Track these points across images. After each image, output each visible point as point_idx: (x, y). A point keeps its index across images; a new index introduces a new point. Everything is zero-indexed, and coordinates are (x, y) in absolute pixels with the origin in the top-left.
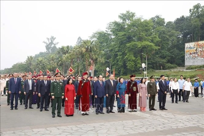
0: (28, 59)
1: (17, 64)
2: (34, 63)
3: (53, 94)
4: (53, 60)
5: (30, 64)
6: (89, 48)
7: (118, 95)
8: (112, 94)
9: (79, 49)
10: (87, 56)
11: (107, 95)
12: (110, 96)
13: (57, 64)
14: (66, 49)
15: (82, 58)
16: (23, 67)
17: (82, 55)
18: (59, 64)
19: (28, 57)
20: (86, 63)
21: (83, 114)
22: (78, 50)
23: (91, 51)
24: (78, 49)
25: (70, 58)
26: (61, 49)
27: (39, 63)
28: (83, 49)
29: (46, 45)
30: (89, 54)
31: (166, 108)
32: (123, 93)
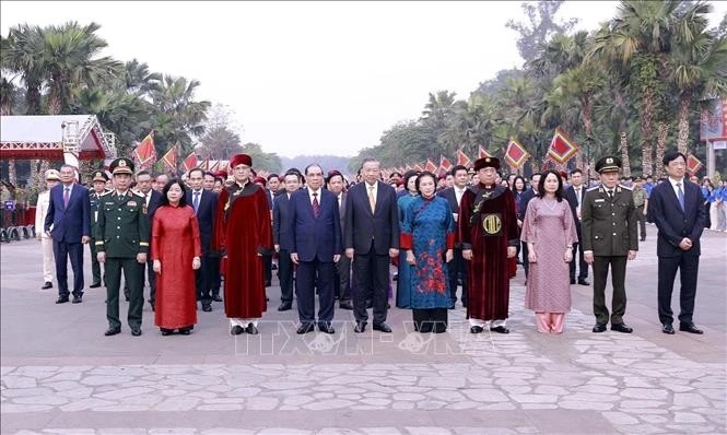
0: (431, 106)
1: (395, 129)
2: (453, 123)
3: (101, 243)
4: (521, 104)
5: (441, 126)
6: (656, 32)
7: (410, 253)
8: (369, 246)
9: (603, 44)
10: (644, 74)
11: (350, 252)
12: (363, 256)
13: (537, 121)
14: (570, 49)
15: (624, 84)
16: (412, 142)
17: (624, 72)
18: (543, 122)
19: (432, 98)
20: (644, 107)
21: (239, 330)
22: (601, 49)
23: (666, 49)
24: (599, 46)
25: (574, 87)
26: (551, 49)
27: (469, 119)
28: (620, 41)
29: (518, 36)
30: (657, 62)
31: (697, 327)
32: (427, 242)
